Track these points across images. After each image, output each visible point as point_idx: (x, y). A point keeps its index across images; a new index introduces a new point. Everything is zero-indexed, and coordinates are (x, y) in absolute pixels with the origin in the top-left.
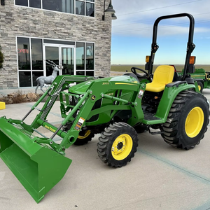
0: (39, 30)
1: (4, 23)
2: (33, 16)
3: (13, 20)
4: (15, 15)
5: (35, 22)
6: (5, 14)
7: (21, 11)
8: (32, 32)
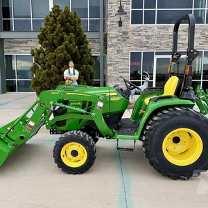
0: (151, 44)
1: (120, 42)
2: (146, 32)
3: (128, 38)
4: (130, 34)
5: (148, 37)
6: (121, 34)
7: (136, 29)
8: (145, 47)
